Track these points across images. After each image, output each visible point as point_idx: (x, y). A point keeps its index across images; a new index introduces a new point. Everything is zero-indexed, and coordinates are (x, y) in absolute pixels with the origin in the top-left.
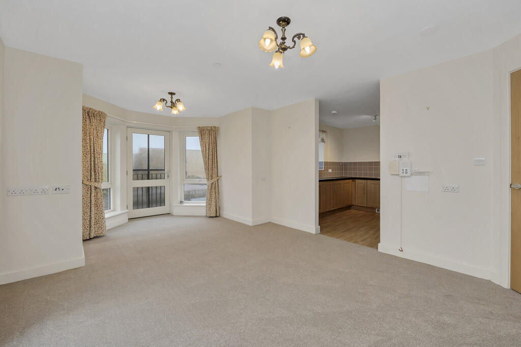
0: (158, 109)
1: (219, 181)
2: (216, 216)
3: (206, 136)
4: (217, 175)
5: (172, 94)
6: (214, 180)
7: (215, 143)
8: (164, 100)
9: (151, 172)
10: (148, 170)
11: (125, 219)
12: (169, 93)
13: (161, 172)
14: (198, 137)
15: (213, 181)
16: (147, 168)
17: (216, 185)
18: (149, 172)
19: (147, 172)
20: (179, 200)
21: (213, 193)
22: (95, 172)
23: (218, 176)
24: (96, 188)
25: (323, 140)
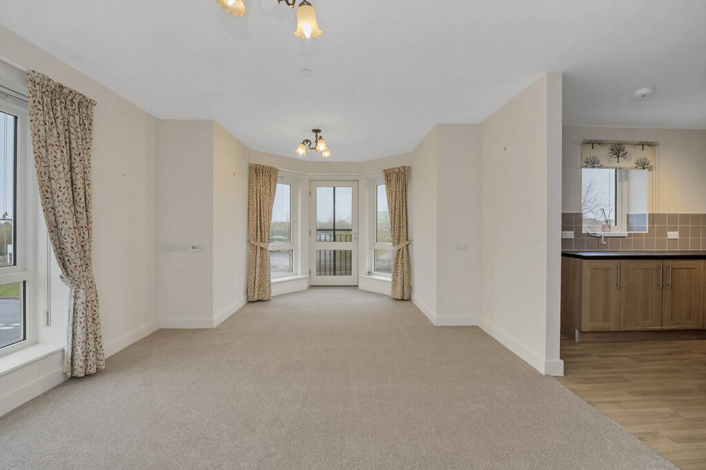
0: (301, 154)
1: (410, 247)
2: (403, 300)
3: (393, 182)
4: (407, 238)
5: (317, 131)
6: (403, 245)
7: (405, 191)
8: (307, 141)
9: (337, 233)
10: (334, 230)
11: (305, 285)
12: (313, 131)
13: (346, 233)
14: (384, 186)
15: (400, 246)
16: (332, 228)
17: (405, 253)
18: (334, 233)
19: (332, 232)
20: (367, 270)
21: (400, 264)
22: (261, 231)
23: (407, 240)
24: (262, 249)
25: (643, 165)
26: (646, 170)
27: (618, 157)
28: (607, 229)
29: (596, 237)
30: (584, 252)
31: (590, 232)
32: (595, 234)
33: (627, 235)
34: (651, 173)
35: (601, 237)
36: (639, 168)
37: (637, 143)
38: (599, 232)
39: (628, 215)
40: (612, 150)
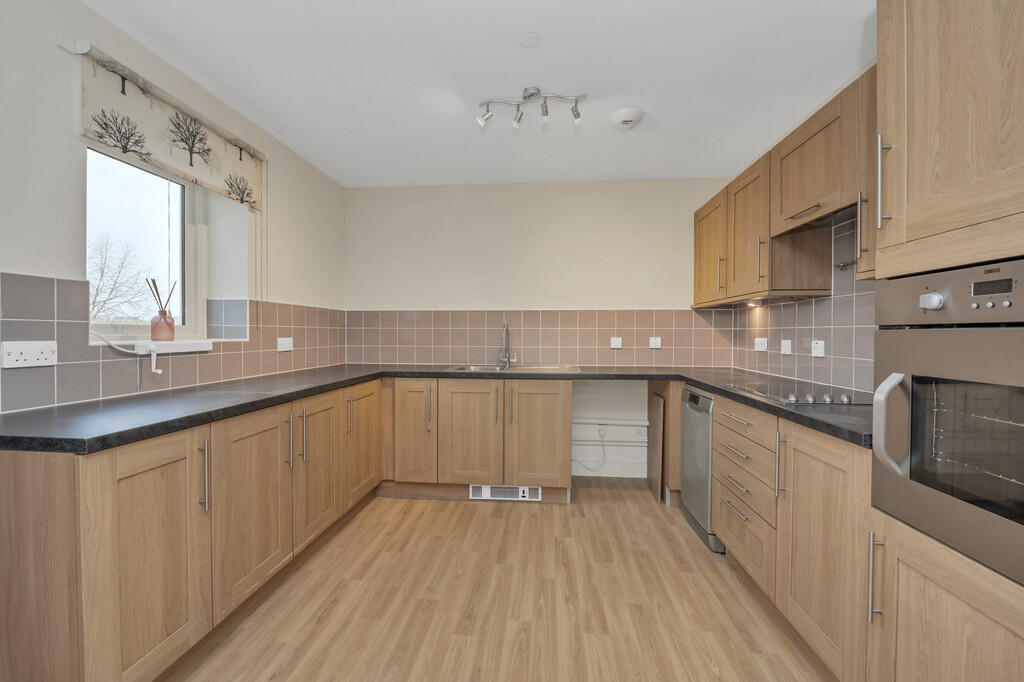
25: (240, 193)
26: (245, 206)
27: (191, 152)
28: (165, 333)
29: (135, 355)
30: (92, 408)
31: (114, 343)
32: (133, 347)
33: (210, 348)
34: (253, 215)
35: (149, 355)
36: (234, 196)
37: (230, 138)
38: (144, 345)
39: (209, 302)
40: (178, 126)
